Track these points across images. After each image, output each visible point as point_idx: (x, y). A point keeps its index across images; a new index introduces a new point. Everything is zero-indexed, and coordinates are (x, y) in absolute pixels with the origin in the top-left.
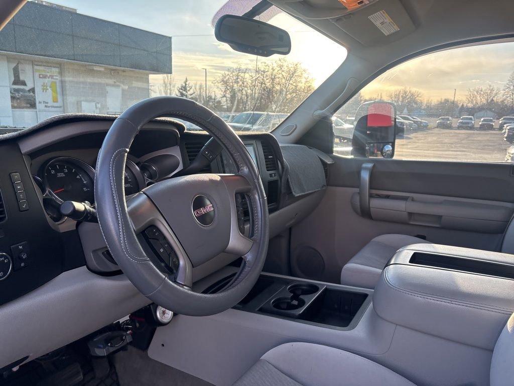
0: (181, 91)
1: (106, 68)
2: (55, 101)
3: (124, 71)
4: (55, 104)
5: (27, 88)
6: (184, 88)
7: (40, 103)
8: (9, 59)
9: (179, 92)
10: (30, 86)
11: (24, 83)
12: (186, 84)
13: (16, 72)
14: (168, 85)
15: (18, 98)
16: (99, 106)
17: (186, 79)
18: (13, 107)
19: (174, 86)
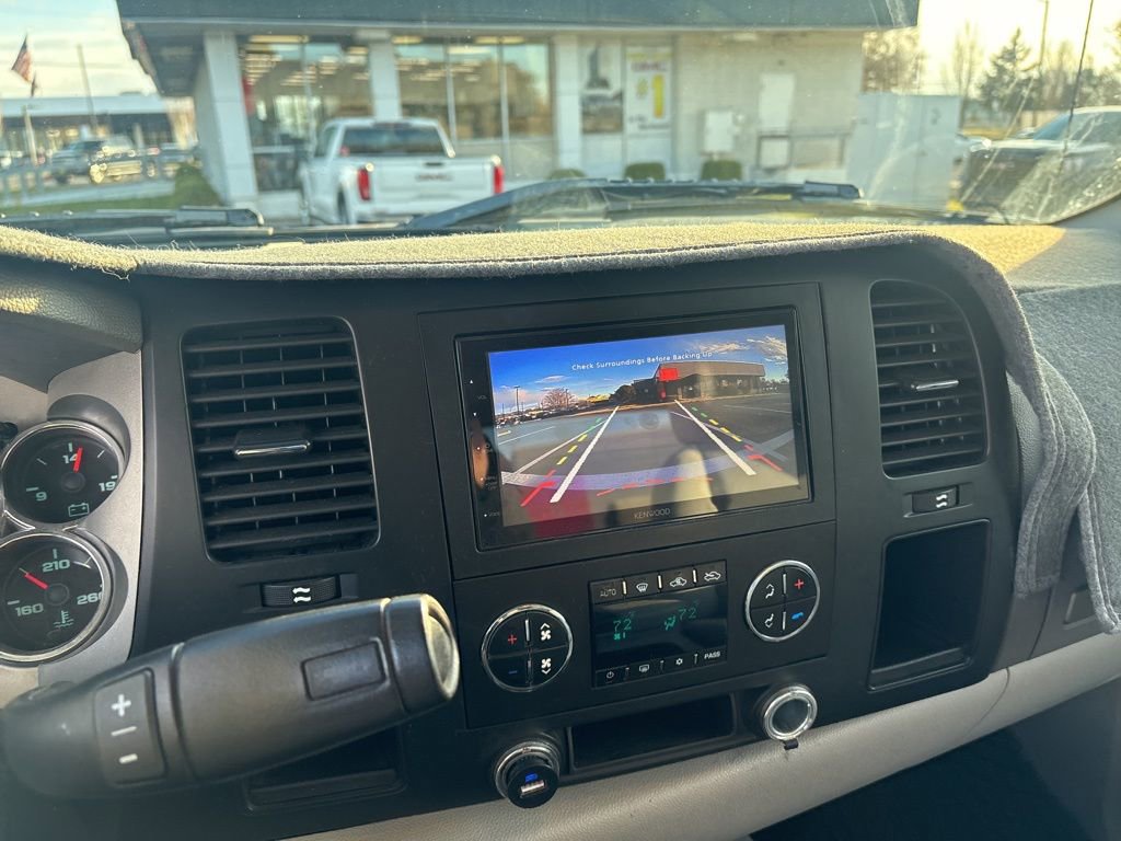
0: (1000, 62)
1: (759, 34)
2: (659, 113)
3: (804, 34)
4: (658, 121)
5: (610, 93)
6: (1010, 55)
7: (632, 120)
8: (582, 39)
9: (995, 64)
10: (616, 86)
11: (604, 84)
12: (1015, 44)
13: (594, 61)
14: (967, 50)
15: (594, 115)
16: (740, 118)
17: (1019, 32)
18: (586, 131)
19: (981, 53)
